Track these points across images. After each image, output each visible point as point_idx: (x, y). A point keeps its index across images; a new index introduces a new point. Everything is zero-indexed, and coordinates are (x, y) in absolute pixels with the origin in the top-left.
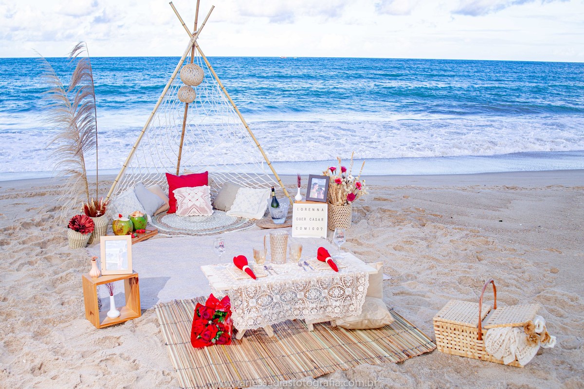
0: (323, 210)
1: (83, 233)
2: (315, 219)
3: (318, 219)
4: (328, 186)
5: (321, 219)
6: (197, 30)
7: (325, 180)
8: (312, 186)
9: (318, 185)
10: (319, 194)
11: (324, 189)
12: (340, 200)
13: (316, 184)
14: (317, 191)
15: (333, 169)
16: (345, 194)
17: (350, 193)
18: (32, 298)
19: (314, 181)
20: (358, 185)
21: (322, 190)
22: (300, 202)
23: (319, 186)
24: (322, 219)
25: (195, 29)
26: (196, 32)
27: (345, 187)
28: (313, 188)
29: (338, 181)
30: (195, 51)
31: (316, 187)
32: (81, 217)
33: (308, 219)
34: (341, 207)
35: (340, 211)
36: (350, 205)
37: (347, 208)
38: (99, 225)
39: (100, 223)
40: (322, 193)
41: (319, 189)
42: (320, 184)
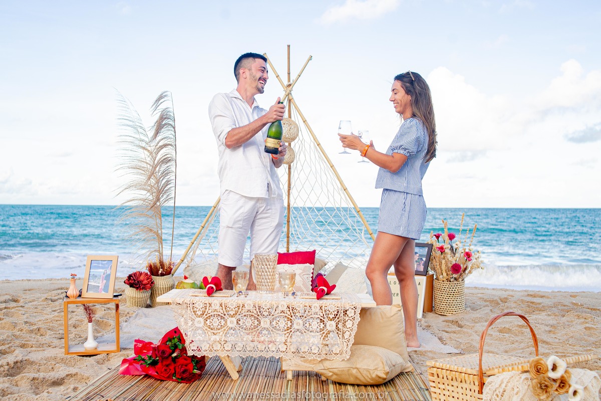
1: (137, 288)
4: (429, 257)
6: (291, 82)
7: (426, 249)
9: (418, 255)
10: (419, 265)
11: (424, 259)
12: (445, 274)
15: (438, 237)
16: (450, 265)
17: (454, 263)
18: (36, 330)
20: (468, 255)
21: (422, 260)
23: (420, 255)
25: (289, 80)
26: (289, 83)
27: (449, 256)
29: (442, 249)
30: (291, 106)
31: (416, 257)
32: (141, 274)
34: (447, 283)
35: (446, 289)
36: (459, 282)
37: (455, 285)
38: (162, 286)
39: (163, 283)
40: (422, 264)
41: (419, 259)
42: (421, 254)
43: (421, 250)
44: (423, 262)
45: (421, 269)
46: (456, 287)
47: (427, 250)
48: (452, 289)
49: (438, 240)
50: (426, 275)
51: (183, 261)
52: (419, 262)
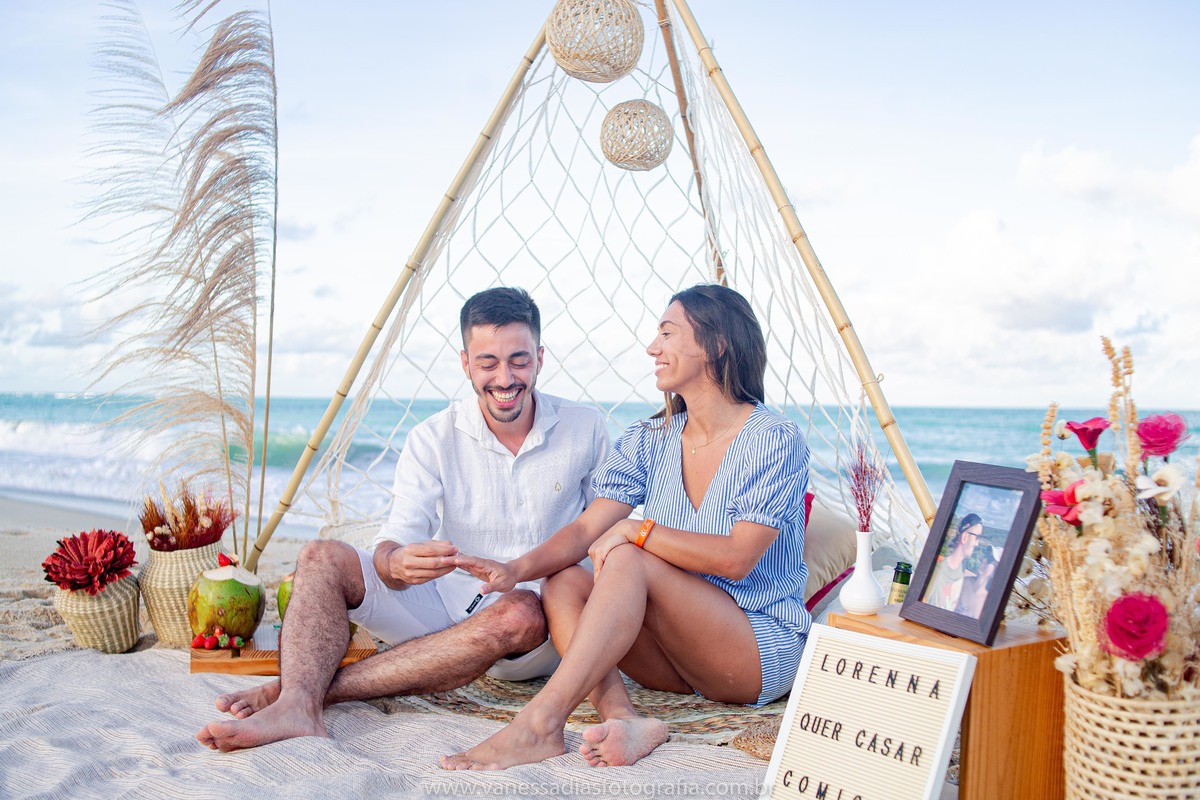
0: (936, 690)
2: (880, 745)
3: (894, 748)
4: (1022, 543)
5: (908, 753)
8: (952, 533)
9: (977, 529)
10: (971, 583)
11: (998, 553)
13: (971, 519)
14: (966, 564)
15: (1090, 431)
19: (974, 500)
21: (991, 559)
22: (867, 622)
23: (985, 533)
24: (915, 757)
28: (957, 540)
31: (970, 541)
33: (848, 735)
34: (1108, 699)
35: (1105, 733)
36: (1179, 705)
37: (1158, 718)
38: (163, 582)
39: (167, 573)
40: (983, 582)
41: (980, 554)
42: (991, 524)
43: (995, 504)
44: (991, 568)
45: (976, 606)
46: (1160, 728)
47: (1017, 504)
48: (1135, 739)
49: (1093, 454)
50: (989, 643)
51: (287, 506)
52: (974, 570)
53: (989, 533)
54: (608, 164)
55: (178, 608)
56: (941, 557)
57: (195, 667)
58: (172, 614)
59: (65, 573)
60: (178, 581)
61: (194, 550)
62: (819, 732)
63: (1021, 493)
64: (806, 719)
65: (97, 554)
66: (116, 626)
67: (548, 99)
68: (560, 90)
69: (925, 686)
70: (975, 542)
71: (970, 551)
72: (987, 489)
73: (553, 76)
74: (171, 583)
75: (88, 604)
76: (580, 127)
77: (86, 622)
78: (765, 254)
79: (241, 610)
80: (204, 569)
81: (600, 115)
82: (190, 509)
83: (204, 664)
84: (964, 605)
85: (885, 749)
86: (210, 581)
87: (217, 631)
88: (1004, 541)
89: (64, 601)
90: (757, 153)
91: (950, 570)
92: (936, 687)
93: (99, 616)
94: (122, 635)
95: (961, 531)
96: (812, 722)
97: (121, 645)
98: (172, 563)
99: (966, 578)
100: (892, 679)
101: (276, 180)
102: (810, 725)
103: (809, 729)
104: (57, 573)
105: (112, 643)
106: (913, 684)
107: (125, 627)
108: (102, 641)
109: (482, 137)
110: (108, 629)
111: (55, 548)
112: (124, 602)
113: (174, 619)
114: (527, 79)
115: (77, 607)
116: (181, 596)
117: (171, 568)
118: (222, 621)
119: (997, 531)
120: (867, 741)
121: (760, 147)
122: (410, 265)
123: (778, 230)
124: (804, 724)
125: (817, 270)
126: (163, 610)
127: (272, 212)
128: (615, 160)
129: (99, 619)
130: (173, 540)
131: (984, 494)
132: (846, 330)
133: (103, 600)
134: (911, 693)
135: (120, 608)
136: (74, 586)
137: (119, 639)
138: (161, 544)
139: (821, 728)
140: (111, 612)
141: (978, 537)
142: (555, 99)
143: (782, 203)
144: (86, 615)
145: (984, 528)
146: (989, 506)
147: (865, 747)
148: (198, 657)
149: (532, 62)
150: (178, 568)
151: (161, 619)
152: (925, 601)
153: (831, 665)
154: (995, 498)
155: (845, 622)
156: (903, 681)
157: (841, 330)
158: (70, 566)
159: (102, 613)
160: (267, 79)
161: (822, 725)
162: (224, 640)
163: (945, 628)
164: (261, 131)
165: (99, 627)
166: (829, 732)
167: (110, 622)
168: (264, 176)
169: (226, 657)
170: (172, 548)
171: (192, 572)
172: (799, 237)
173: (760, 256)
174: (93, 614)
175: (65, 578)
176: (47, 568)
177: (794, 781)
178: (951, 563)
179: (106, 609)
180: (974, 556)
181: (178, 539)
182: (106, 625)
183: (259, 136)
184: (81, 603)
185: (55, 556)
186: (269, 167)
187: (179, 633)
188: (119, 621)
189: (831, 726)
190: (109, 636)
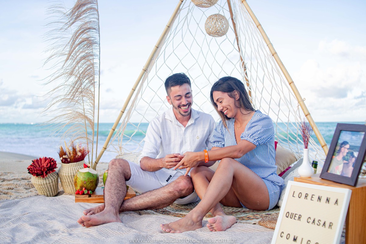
0: (337, 202)
2: (316, 222)
3: (322, 223)
5: (327, 225)
7: (362, 135)
8: (338, 148)
9: (347, 146)
10: (346, 165)
13: (345, 143)
14: (344, 158)
19: (345, 136)
21: (353, 156)
22: (308, 180)
24: (330, 226)
28: (339, 151)
31: (345, 150)
32: (46, 160)
33: (304, 219)
38: (66, 173)
39: (67, 171)
40: (351, 164)
41: (349, 155)
42: (353, 144)
43: (354, 137)
45: (349, 173)
50: (355, 185)
51: (106, 149)
52: (347, 160)
53: (352, 148)
54: (207, 35)
55: (71, 182)
56: (334, 157)
57: (77, 201)
58: (69, 184)
59: (34, 171)
60: (71, 173)
61: (76, 163)
62: (293, 218)
63: (364, 133)
64: (288, 214)
65: (45, 165)
66: (51, 188)
67: (188, 14)
68: (192, 11)
69: (332, 201)
70: (347, 151)
71: (345, 154)
72: (350, 133)
73: (189, 6)
74: (68, 174)
75: (42, 181)
76: (198, 23)
77: (41, 187)
78: (262, 61)
79: (91, 182)
80: (79, 169)
81: (204, 19)
82: (74, 150)
83: (79, 200)
84: (344, 172)
85: (319, 224)
86: (81, 172)
87: (84, 189)
88: (358, 149)
89: (34, 180)
90: (259, 27)
91: (338, 161)
92: (337, 201)
93: (45, 185)
94: (53, 191)
95: (341, 147)
96: (290, 215)
97: (53, 194)
98: (69, 167)
99: (344, 163)
100: (319, 199)
101: (100, 44)
102: (290, 216)
103: (289, 217)
104: (32, 171)
105: (50, 193)
106: (328, 200)
107: (54, 188)
108: (47, 193)
109: (167, 27)
110: (48, 189)
111: (31, 163)
112: (53, 180)
113: (70, 186)
114: (181, 7)
115: (39, 182)
116: (72, 178)
117: (68, 169)
118: (85, 185)
119: (355, 147)
120: (311, 221)
121: (260, 25)
122: (144, 69)
123: (267, 52)
124: (287, 215)
125: (281, 65)
126: (66, 182)
127: (98, 54)
128: (210, 34)
129: (46, 186)
130: (69, 160)
131: (349, 134)
132: (292, 84)
133: (47, 179)
134: (327, 204)
135: (52, 182)
136: (37, 175)
137: (52, 192)
138: (65, 161)
139: (293, 217)
140: (49, 183)
141: (348, 149)
142: (190, 14)
143: (268, 43)
144: (41, 184)
145: (350, 146)
146: (352, 138)
147: (311, 223)
148: (78, 197)
149: (182, 2)
150: (70, 169)
151: (65, 185)
152: (329, 172)
153: (296, 195)
154: (353, 135)
155: (300, 180)
156: (324, 199)
157: (290, 84)
158: (36, 169)
159: (46, 184)
160: (96, 12)
161: (294, 216)
162: (86, 192)
163: (338, 181)
164: (95, 29)
165: (46, 188)
166: (297, 218)
167: (49, 187)
168: (96, 43)
169: (87, 197)
170: (68, 162)
171: (75, 170)
172: (274, 54)
173: (260, 62)
174: (44, 184)
175: (34, 172)
176: (29, 169)
177: (285, 235)
178: (338, 159)
179: (48, 182)
180: (347, 155)
181: (70, 159)
182: (48, 188)
183: (94, 30)
184: (40, 180)
185: (31, 165)
186: (97, 40)
187: (71, 190)
188: (52, 186)
189: (297, 216)
190: (49, 191)
